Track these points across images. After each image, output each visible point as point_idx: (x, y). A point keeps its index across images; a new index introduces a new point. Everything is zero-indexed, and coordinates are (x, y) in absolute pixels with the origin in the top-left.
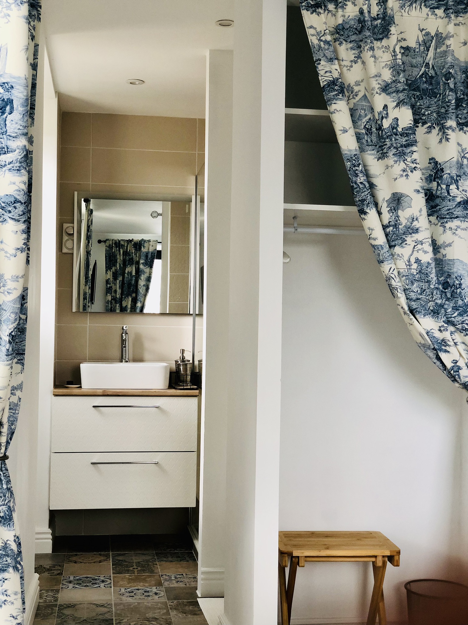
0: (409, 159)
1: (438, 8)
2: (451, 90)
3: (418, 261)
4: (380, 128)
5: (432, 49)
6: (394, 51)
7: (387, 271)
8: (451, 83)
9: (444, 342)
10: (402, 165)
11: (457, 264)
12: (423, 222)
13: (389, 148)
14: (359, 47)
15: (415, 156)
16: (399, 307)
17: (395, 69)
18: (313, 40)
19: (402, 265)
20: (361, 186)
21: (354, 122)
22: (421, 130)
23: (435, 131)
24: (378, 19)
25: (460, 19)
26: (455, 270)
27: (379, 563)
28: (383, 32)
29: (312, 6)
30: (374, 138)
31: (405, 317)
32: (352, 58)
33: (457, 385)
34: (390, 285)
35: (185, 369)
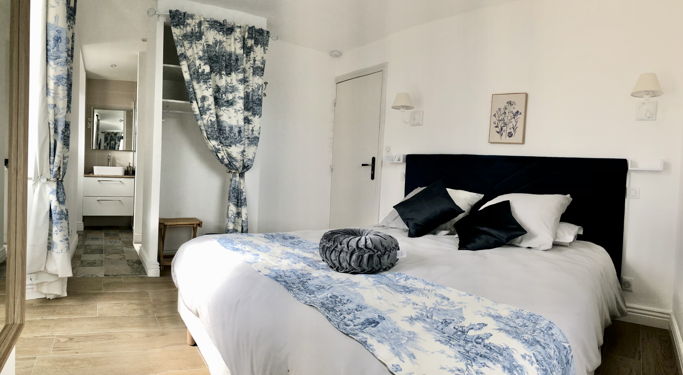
0: (208, 84)
1: (220, 31)
2: (224, 61)
3: (211, 120)
4: (198, 72)
5: (218, 46)
6: (204, 45)
7: (199, 124)
8: (224, 58)
9: (219, 149)
10: (206, 86)
11: (224, 122)
12: (213, 107)
13: (201, 79)
14: (191, 43)
15: (210, 83)
16: (204, 137)
17: (204, 51)
18: (175, 38)
19: (205, 122)
20: (191, 92)
21: (189, 70)
22: (213, 75)
23: (218, 75)
24: (198, 33)
25: (228, 37)
26: (223, 124)
27: (195, 226)
28: (200, 38)
29: (175, 25)
30: (196, 76)
31: (206, 141)
32: (189, 46)
33: (223, 165)
34: (201, 129)
35: (130, 169)
